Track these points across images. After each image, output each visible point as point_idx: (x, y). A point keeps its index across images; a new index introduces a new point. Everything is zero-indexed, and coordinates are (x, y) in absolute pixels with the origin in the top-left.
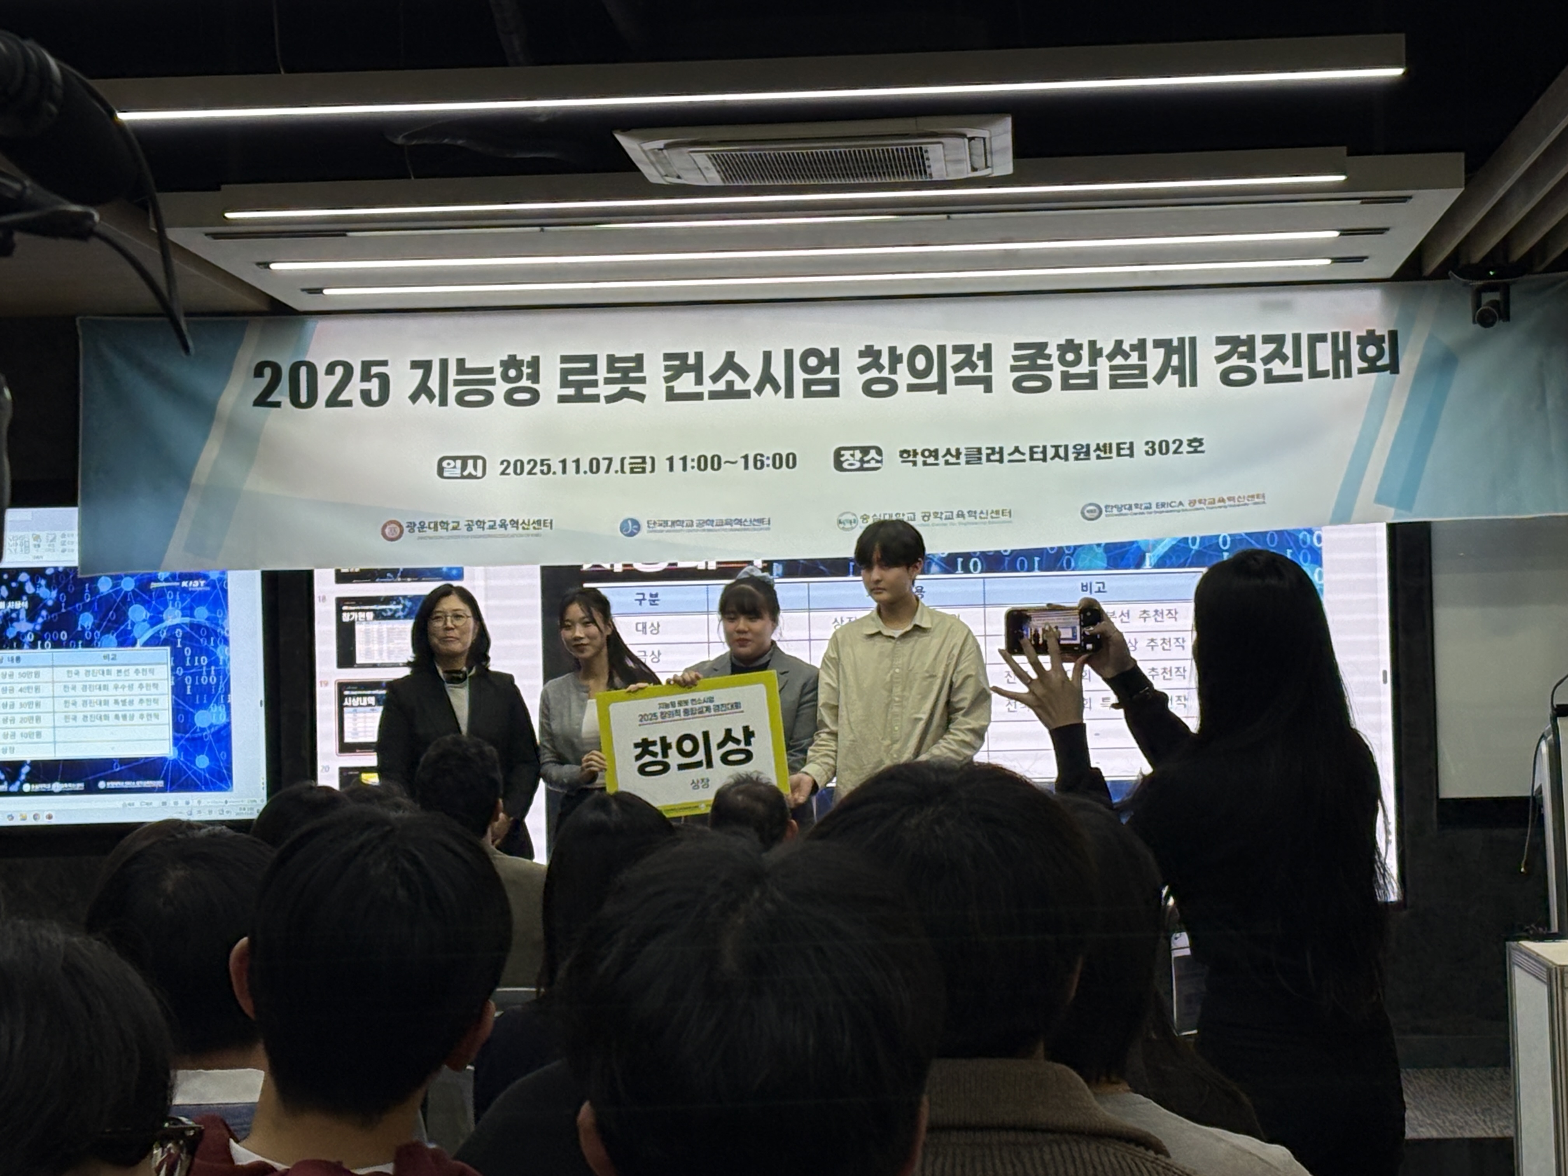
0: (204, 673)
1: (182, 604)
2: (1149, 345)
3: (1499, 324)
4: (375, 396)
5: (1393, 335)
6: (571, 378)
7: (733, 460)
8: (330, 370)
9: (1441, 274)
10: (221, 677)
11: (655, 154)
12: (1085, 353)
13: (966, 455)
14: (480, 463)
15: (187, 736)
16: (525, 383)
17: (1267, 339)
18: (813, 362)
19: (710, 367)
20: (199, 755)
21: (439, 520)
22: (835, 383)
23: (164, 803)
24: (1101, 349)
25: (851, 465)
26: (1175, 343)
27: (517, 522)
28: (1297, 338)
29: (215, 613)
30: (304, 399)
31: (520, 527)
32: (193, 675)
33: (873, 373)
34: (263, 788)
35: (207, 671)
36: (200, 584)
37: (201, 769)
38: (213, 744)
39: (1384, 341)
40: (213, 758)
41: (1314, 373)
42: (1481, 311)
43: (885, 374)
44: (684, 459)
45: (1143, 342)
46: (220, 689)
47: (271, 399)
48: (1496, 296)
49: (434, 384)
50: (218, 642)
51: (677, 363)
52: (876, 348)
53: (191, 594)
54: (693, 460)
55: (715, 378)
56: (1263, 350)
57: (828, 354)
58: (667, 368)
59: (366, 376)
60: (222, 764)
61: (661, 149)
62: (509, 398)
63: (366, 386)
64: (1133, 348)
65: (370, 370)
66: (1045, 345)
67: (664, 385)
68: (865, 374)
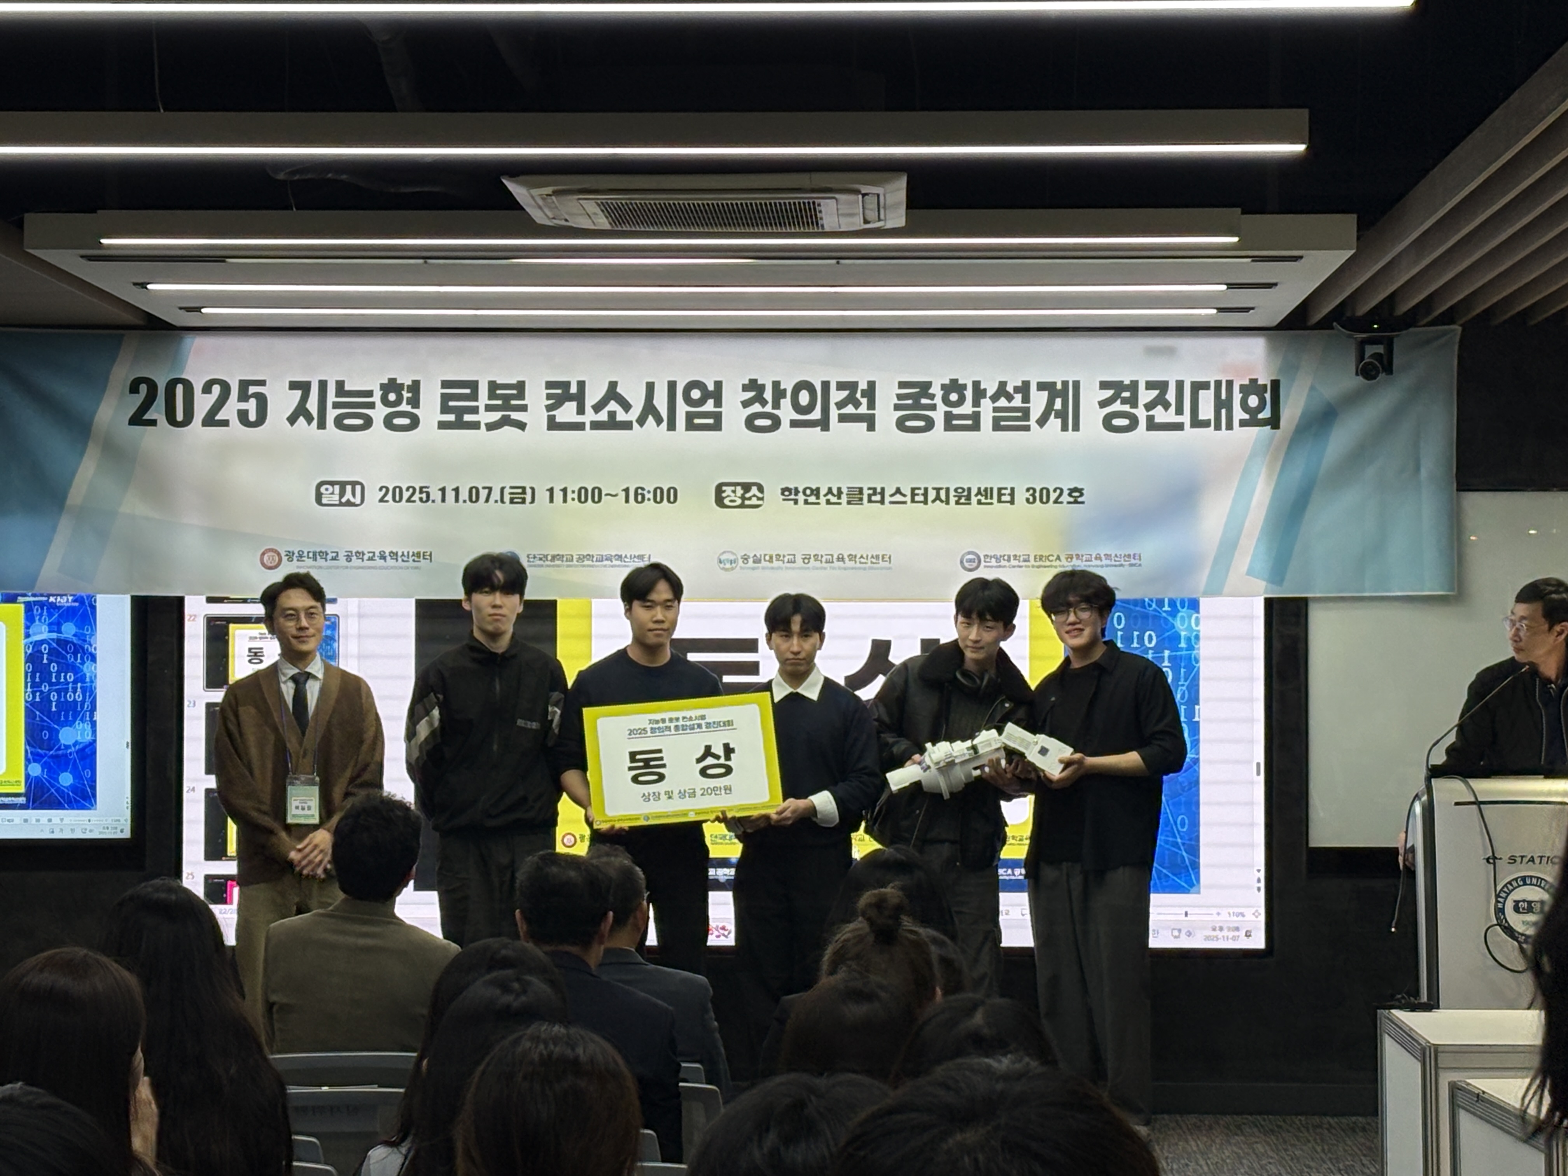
0: (70, 690)
1: (49, 620)
2: (1033, 387)
3: (1382, 376)
4: (252, 417)
5: (1276, 384)
6: (451, 404)
7: (614, 493)
8: (207, 389)
9: (1325, 324)
10: (88, 694)
11: (543, 199)
12: (969, 393)
13: (847, 494)
14: (358, 488)
15: (51, 753)
16: (404, 407)
17: (1150, 385)
18: (696, 394)
19: (592, 397)
20: (62, 772)
21: (318, 550)
22: (718, 417)
23: (26, 821)
24: (985, 390)
25: (731, 501)
26: (1059, 386)
27: (397, 554)
28: (1180, 385)
29: (83, 630)
30: (180, 417)
31: (400, 559)
32: (59, 692)
33: (757, 408)
34: (127, 808)
35: (73, 688)
36: (68, 599)
37: (64, 787)
38: (78, 761)
39: (1266, 392)
40: (77, 776)
41: (1197, 423)
42: (1365, 363)
43: (768, 408)
44: (565, 491)
45: (1026, 385)
46: (86, 706)
47: (147, 417)
48: (1380, 349)
49: (312, 406)
50: (85, 659)
51: (559, 391)
52: (759, 382)
53: (59, 610)
54: (573, 492)
55: (597, 408)
56: (1146, 396)
57: (711, 387)
58: (549, 396)
59: (244, 396)
60: (86, 782)
61: (550, 195)
62: (388, 423)
63: (243, 406)
64: (1017, 390)
65: (247, 390)
66: (928, 385)
67: (545, 414)
68: (747, 409)
